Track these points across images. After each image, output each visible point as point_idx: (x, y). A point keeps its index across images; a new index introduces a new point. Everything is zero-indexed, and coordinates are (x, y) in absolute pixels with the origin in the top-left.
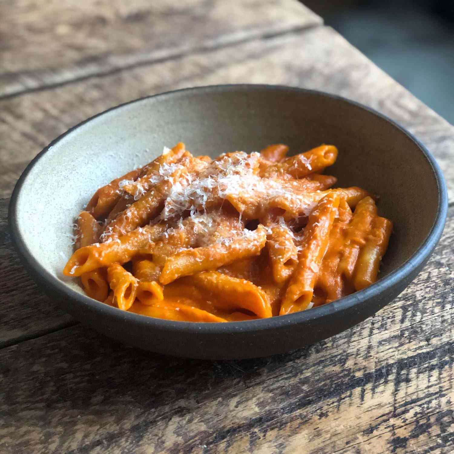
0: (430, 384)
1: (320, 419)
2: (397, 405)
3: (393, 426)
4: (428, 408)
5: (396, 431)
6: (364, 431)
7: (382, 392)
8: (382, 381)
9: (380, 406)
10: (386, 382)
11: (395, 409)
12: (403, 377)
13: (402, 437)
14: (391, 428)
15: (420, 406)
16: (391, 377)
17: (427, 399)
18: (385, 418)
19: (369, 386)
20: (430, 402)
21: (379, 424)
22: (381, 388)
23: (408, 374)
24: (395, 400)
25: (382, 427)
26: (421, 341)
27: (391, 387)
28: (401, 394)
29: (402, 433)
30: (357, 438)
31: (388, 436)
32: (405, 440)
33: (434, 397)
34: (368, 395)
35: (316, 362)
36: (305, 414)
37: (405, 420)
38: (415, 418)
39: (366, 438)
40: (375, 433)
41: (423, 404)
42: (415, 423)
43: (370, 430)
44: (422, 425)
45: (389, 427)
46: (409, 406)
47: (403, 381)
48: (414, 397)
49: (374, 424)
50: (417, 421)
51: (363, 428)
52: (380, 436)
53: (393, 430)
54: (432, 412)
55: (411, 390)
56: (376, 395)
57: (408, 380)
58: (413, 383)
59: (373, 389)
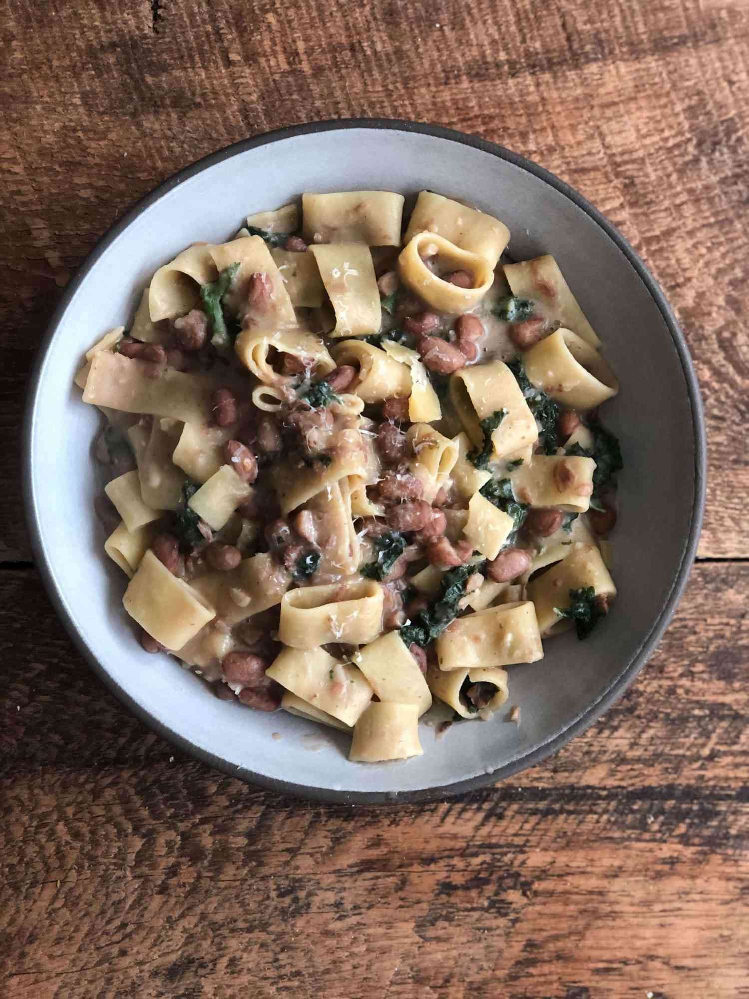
0: (520, 832)
1: (389, 826)
2: (471, 843)
3: (453, 866)
4: (499, 861)
5: (452, 874)
6: (422, 859)
7: (469, 820)
8: (475, 806)
9: (455, 837)
10: (479, 809)
11: (468, 847)
12: (499, 811)
13: (454, 883)
14: (450, 868)
15: (493, 854)
16: (486, 806)
17: (505, 850)
18: (452, 853)
19: (459, 806)
20: (505, 854)
21: (441, 858)
22: (468, 815)
23: (505, 809)
24: (474, 836)
25: (442, 863)
26: (547, 770)
27: (481, 816)
28: (485, 831)
29: (458, 879)
30: (411, 865)
31: (441, 876)
32: (455, 888)
33: (513, 850)
34: (450, 819)
36: (378, 812)
37: (469, 865)
38: (479, 867)
39: (420, 869)
40: (432, 867)
41: (498, 854)
42: (476, 874)
43: (431, 860)
44: (481, 878)
45: (449, 866)
46: (482, 850)
47: (496, 815)
48: (494, 841)
49: (437, 856)
50: (479, 872)
51: (424, 856)
52: (434, 872)
53: (451, 871)
54: (500, 867)
55: (496, 831)
56: (460, 821)
57: (501, 817)
58: (504, 823)
59: (460, 813)
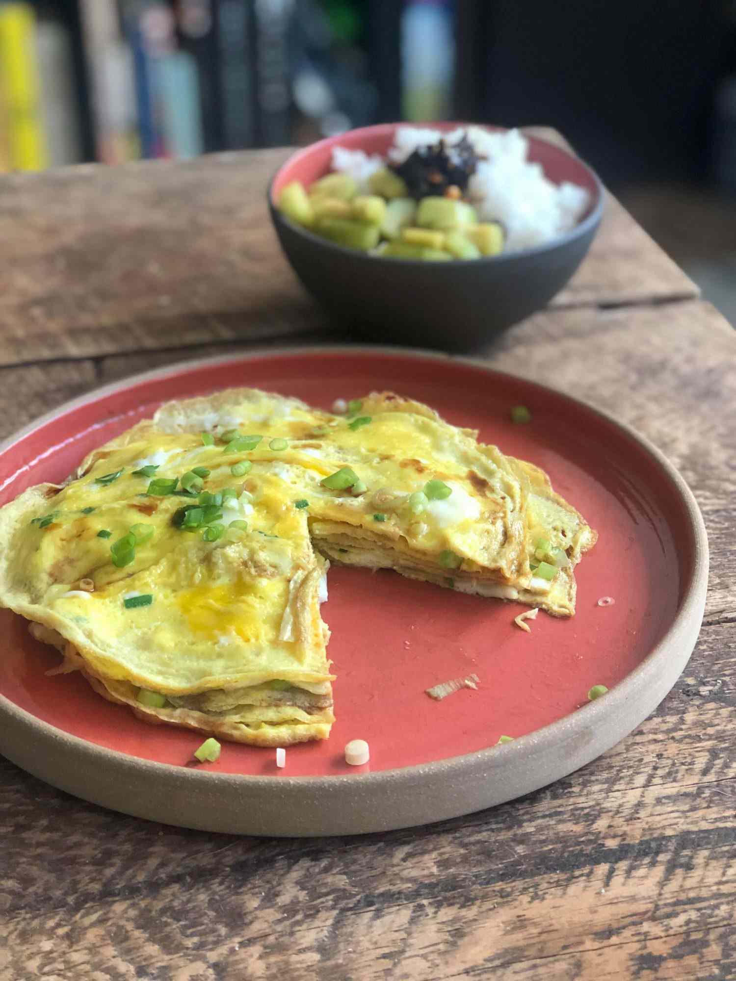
0: (724, 879)
1: (530, 902)
2: (661, 903)
3: (646, 934)
4: (711, 916)
5: (648, 943)
6: (596, 934)
7: (645, 877)
8: (647, 860)
9: (633, 899)
10: (653, 864)
11: (657, 907)
12: (683, 860)
13: (656, 953)
14: (643, 937)
15: (699, 910)
16: (662, 857)
17: (713, 902)
18: (638, 919)
19: (623, 865)
20: (717, 907)
21: (624, 928)
22: (642, 872)
23: (691, 858)
24: (660, 894)
25: (627, 933)
26: (728, 808)
27: (659, 871)
28: (673, 885)
29: (657, 948)
30: (581, 943)
31: (634, 948)
32: (660, 959)
33: (724, 900)
34: (618, 880)
35: (547, 813)
36: (509, 890)
37: (668, 928)
38: (685, 928)
39: (597, 945)
40: (614, 939)
41: (705, 908)
42: (684, 936)
43: (608, 933)
44: (694, 941)
45: (639, 934)
46: (679, 908)
47: (681, 866)
48: (692, 894)
49: (615, 925)
50: (688, 933)
51: (596, 929)
52: (620, 946)
53: (645, 940)
54: (716, 922)
55: (689, 883)
56: (631, 881)
57: (689, 867)
58: (697, 874)
59: (628, 872)
